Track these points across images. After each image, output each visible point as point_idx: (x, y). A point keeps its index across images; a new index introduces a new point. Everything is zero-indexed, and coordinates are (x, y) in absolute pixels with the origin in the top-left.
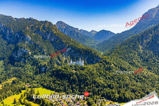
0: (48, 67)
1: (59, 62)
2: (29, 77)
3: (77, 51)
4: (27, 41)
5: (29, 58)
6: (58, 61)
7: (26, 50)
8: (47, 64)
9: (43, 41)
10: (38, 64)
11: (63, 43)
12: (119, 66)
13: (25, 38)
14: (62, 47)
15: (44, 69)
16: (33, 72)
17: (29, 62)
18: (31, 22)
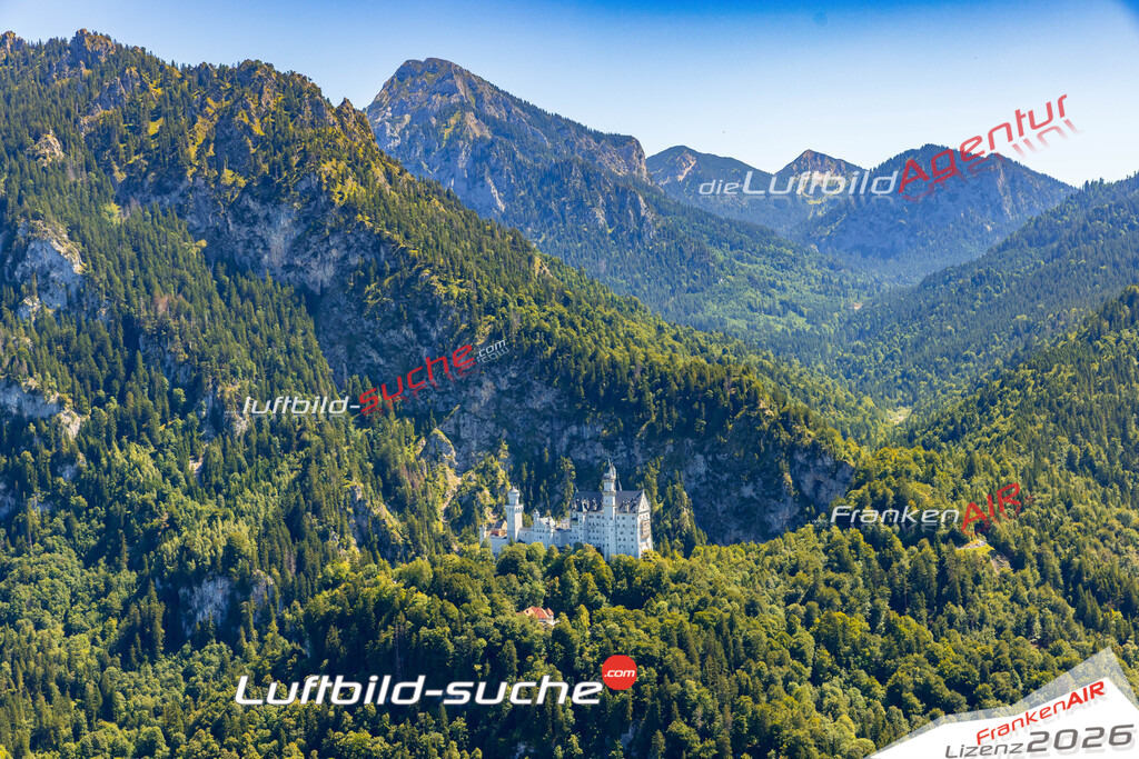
0: (267, 579)
1: (392, 522)
2: (61, 682)
3: (592, 392)
4: (43, 289)
5: (55, 474)
6: (382, 510)
7: (34, 393)
8: (249, 547)
9: (212, 286)
10: (152, 540)
11: (433, 309)
12: (1055, 563)
13: (20, 256)
14: (425, 351)
15: (219, 597)
16: (103, 636)
17: (59, 521)
18: (88, 81)
